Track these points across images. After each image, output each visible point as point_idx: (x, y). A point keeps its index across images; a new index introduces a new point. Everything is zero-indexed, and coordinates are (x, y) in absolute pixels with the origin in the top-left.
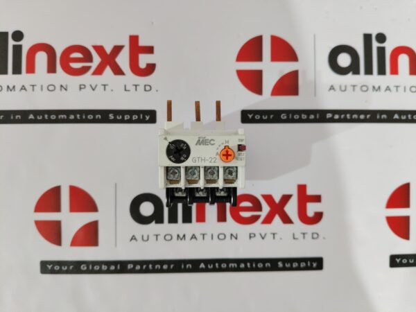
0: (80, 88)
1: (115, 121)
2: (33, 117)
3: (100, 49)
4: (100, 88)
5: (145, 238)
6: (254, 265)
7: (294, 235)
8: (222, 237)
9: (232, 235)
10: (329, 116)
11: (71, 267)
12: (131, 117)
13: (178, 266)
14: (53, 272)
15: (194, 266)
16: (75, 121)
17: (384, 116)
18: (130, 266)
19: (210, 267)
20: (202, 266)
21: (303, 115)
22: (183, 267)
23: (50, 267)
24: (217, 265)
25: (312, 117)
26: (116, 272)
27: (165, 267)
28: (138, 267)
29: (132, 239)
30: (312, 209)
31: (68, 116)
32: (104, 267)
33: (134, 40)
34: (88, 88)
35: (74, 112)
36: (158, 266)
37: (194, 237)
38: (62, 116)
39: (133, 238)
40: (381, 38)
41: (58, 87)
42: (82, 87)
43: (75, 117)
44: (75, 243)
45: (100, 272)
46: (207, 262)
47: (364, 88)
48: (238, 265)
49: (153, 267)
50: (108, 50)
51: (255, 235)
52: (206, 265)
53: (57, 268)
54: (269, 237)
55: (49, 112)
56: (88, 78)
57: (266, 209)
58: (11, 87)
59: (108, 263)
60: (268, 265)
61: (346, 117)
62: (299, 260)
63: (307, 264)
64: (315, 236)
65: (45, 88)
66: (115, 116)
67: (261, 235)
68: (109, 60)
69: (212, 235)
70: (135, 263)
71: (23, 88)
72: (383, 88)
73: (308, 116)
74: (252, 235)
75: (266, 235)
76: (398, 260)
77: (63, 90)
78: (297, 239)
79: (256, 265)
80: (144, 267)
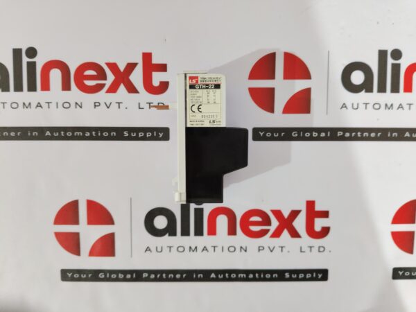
0: (95, 106)
1: (130, 138)
2: (49, 134)
3: (113, 67)
4: (115, 106)
5: (159, 249)
6: (262, 276)
7: (301, 248)
8: (232, 249)
9: (241, 247)
10: (340, 134)
11: (90, 275)
12: (145, 135)
13: (190, 276)
14: (73, 279)
15: (206, 276)
16: (91, 138)
17: (395, 134)
18: (145, 275)
19: (221, 277)
20: (213, 275)
21: (314, 133)
22: (194, 276)
23: (70, 275)
24: (227, 275)
25: (323, 135)
26: (132, 280)
27: (178, 276)
28: (153, 276)
29: (146, 250)
30: (319, 224)
31: (84, 134)
32: (121, 276)
33: (147, 57)
34: (103, 105)
35: (90, 129)
36: (171, 276)
37: (205, 249)
38: (78, 133)
39: (148, 249)
40: (397, 54)
41: (73, 105)
42: (96, 105)
43: (91, 134)
44: (92, 253)
45: (117, 280)
46: (217, 272)
47: (377, 106)
48: (247, 275)
49: (167, 276)
50: (122, 67)
51: (264, 248)
52: (217, 275)
53: (76, 276)
54: (278, 250)
55: (66, 129)
56: (102, 96)
57: (275, 223)
58: (27, 104)
59: (125, 272)
60: (275, 275)
61: (356, 135)
62: (305, 272)
63: (312, 275)
64: (322, 249)
65: (60, 105)
66: (129, 133)
67: (269, 248)
68: (123, 77)
69: (223, 248)
70: (150, 272)
71: (39, 105)
72: (396, 106)
73: (319, 134)
74: (261, 248)
75: (274, 248)
76: (401, 273)
77: (78, 106)
78: (304, 252)
79: (264, 276)
80: (158, 276)
